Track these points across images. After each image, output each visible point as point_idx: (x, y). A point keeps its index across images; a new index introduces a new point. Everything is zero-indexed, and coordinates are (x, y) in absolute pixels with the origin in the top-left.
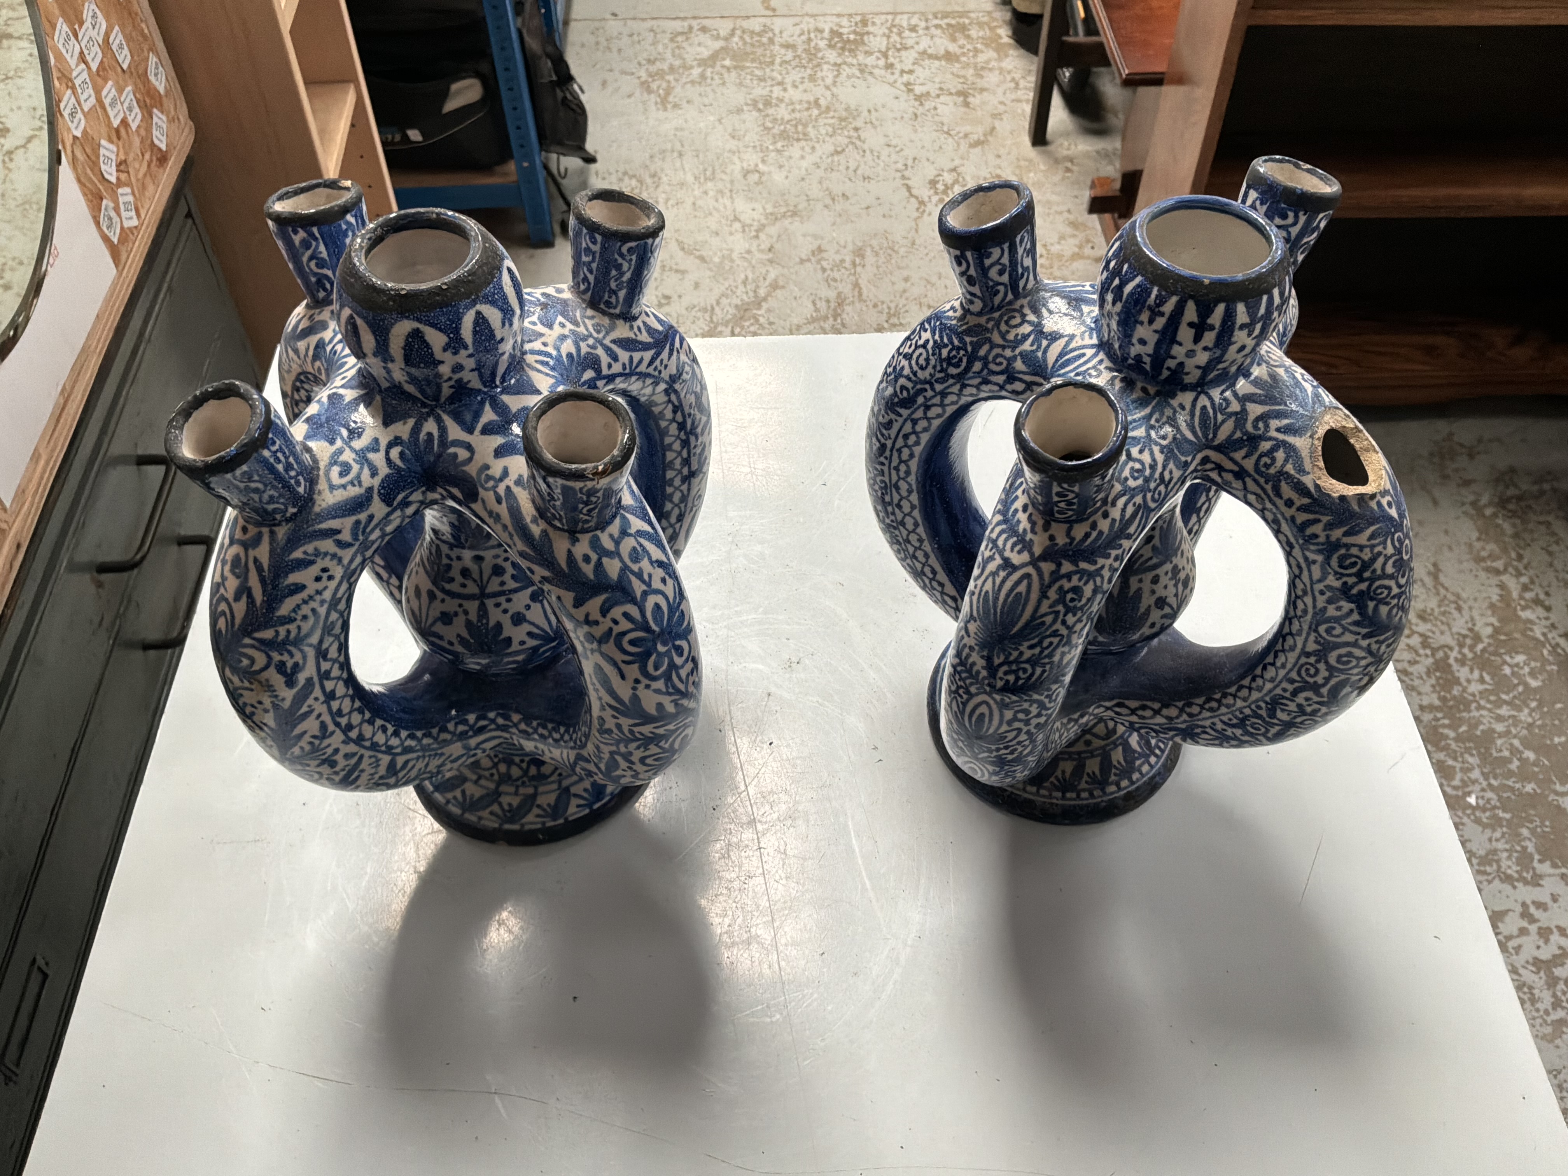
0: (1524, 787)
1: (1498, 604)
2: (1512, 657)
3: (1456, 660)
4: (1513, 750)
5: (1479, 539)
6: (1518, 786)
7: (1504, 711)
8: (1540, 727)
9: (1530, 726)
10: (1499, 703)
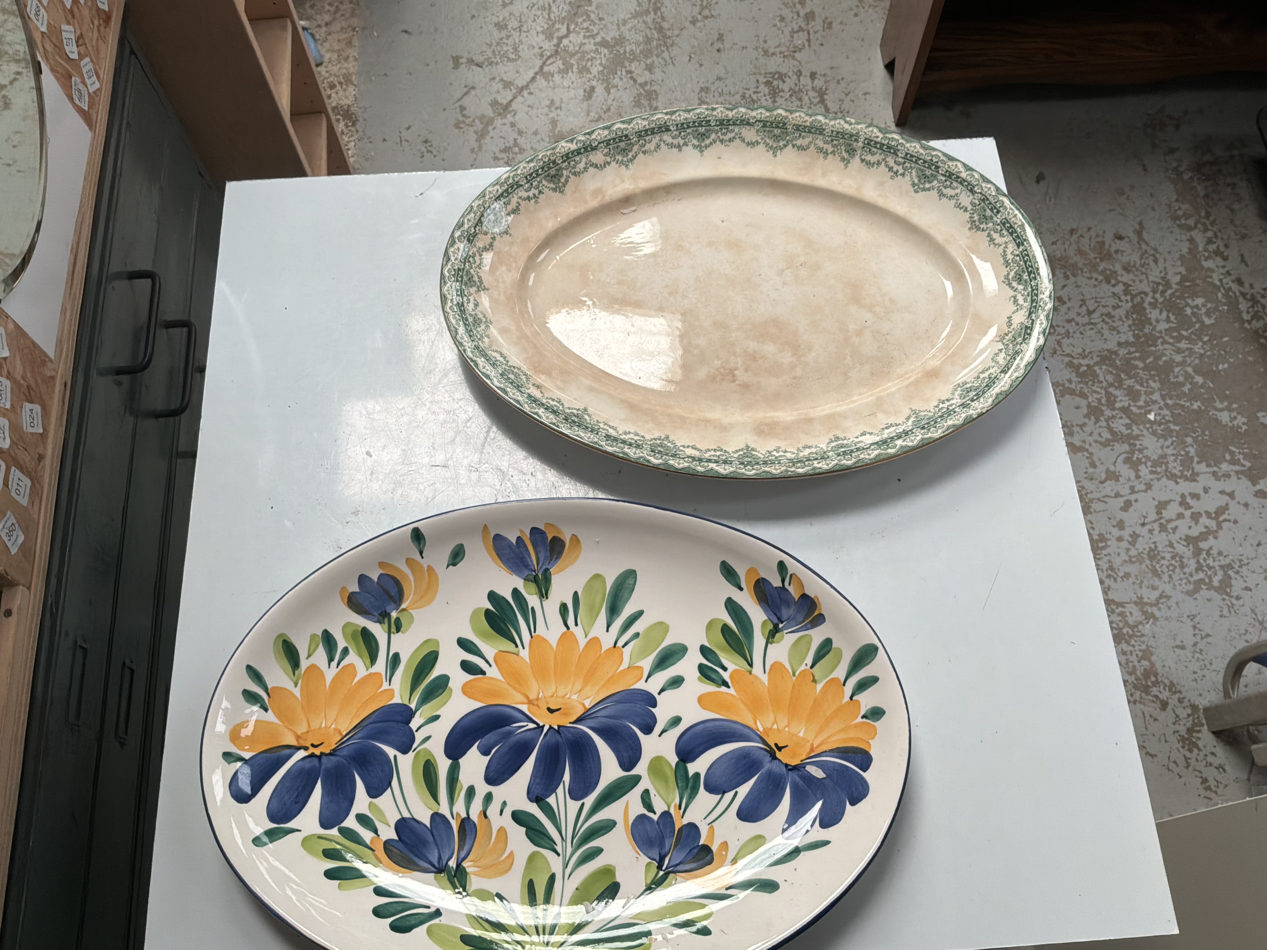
0: (1192, 405)
1: (1187, 256)
2: (1193, 300)
3: (1150, 304)
4: (1188, 376)
5: (1177, 200)
6: (1188, 404)
7: (1183, 345)
8: (1208, 357)
9: (1202, 356)
10: (1180, 339)
